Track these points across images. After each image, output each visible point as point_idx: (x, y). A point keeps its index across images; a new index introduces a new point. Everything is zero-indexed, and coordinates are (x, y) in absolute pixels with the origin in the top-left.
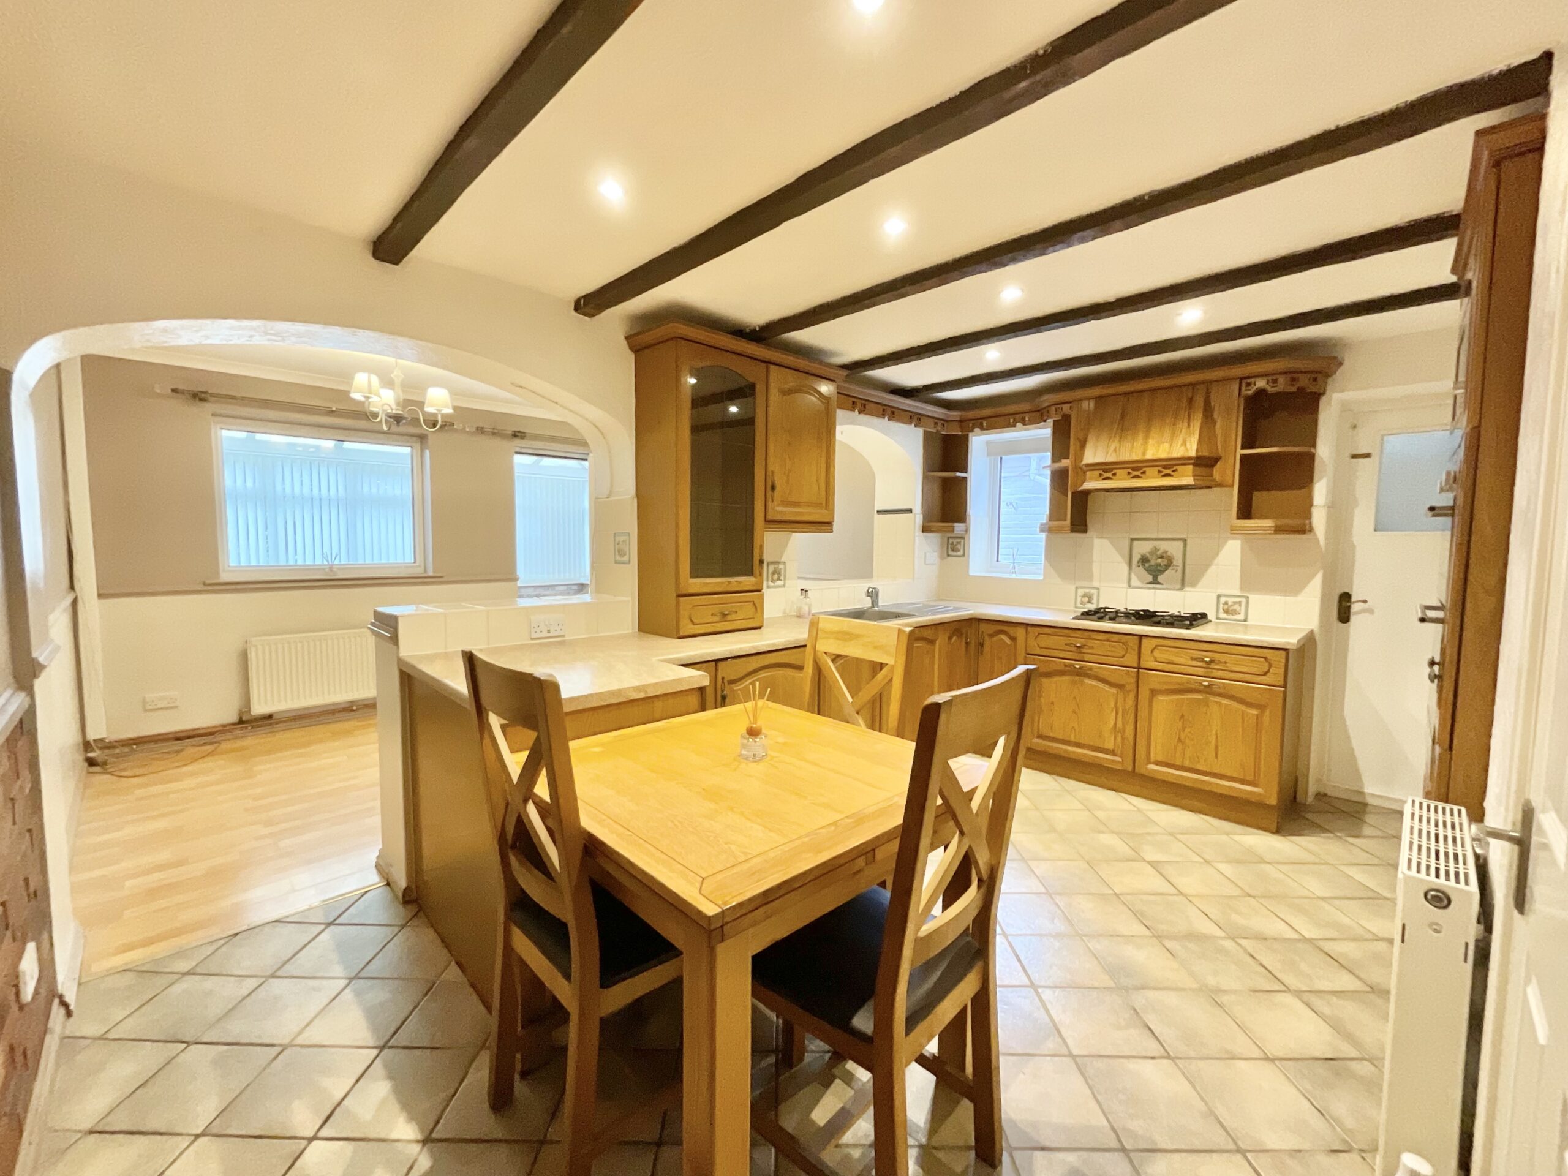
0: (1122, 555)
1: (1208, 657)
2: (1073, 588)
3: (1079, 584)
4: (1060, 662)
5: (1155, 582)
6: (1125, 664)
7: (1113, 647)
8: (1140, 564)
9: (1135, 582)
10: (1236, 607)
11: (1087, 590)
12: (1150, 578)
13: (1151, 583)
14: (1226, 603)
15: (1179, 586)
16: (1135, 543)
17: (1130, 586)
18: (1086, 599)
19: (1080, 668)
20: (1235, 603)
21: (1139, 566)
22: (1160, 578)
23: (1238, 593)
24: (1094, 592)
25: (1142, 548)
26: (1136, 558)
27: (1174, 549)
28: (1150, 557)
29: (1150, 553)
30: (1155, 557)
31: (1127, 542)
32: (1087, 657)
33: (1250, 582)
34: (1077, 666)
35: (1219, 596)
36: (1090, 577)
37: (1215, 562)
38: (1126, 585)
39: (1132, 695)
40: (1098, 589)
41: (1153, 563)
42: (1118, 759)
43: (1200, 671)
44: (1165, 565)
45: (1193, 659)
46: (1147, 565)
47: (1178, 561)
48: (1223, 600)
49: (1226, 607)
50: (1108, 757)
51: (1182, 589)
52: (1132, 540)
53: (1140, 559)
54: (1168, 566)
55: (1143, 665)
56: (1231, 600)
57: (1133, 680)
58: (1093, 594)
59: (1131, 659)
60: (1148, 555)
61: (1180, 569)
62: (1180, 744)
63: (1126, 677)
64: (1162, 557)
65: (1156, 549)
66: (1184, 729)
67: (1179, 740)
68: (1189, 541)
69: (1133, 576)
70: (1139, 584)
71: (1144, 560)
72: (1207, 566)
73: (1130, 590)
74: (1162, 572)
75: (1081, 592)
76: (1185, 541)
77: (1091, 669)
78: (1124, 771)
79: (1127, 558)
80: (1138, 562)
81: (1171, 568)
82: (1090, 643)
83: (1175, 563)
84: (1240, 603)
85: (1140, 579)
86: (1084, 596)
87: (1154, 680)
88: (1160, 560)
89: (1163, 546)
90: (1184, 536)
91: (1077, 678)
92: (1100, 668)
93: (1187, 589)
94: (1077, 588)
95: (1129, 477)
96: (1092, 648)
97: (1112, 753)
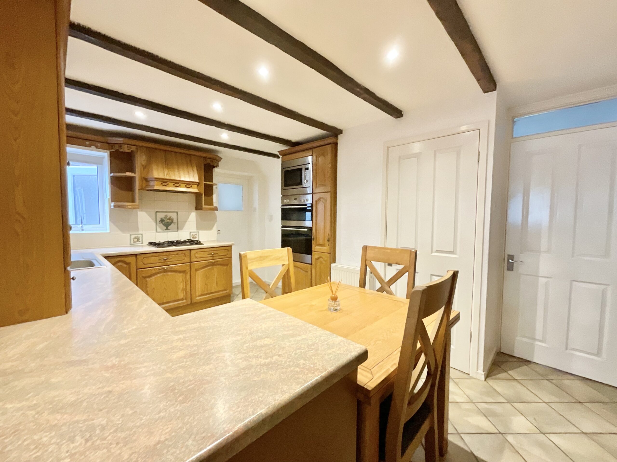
0: (153, 220)
1: (213, 253)
2: (128, 235)
3: (131, 233)
4: (156, 269)
5: (167, 229)
6: (186, 262)
7: (180, 256)
8: (160, 222)
9: (159, 230)
10: (196, 236)
11: (136, 236)
12: (165, 228)
13: (165, 230)
14: (193, 235)
15: (176, 230)
16: (158, 213)
17: (157, 232)
18: (136, 240)
19: (167, 269)
20: (195, 234)
21: (160, 223)
22: (169, 228)
23: (196, 231)
24: (140, 236)
25: (161, 216)
26: (158, 220)
27: (174, 216)
28: (164, 219)
29: (164, 218)
30: (166, 219)
31: (154, 213)
32: (169, 263)
33: (199, 227)
34: (166, 268)
35: (190, 233)
36: (137, 229)
37: (188, 220)
38: (155, 232)
39: (189, 274)
40: (142, 234)
41: (166, 222)
42: (185, 301)
43: (211, 258)
44: (171, 222)
45: (208, 254)
46: (163, 222)
47: (175, 220)
48: (192, 234)
49: (193, 236)
50: (181, 302)
51: (177, 231)
52: (157, 212)
53: (161, 220)
54: (172, 222)
55: (192, 260)
56: (194, 234)
57: (189, 268)
58: (139, 237)
59: (187, 260)
60: (163, 218)
61: (176, 224)
62: (206, 286)
63: (186, 267)
64: (169, 219)
65: (166, 216)
66: (207, 280)
67: (206, 284)
68: (179, 213)
69: (158, 227)
70: (160, 231)
71: (162, 220)
72: (185, 222)
73: (157, 234)
74: (170, 225)
75: (133, 237)
76: (177, 213)
77: (172, 268)
78: (188, 305)
79: (155, 219)
80: (160, 221)
81: (173, 223)
82: (170, 257)
83: (174, 221)
84: (196, 234)
85: (161, 229)
86: (135, 238)
87: (196, 265)
88: (168, 220)
89: (169, 215)
90: (176, 211)
91: (165, 274)
92: (175, 266)
93: (179, 231)
94: (131, 235)
95: (162, 185)
96: (171, 259)
97: (182, 299)
